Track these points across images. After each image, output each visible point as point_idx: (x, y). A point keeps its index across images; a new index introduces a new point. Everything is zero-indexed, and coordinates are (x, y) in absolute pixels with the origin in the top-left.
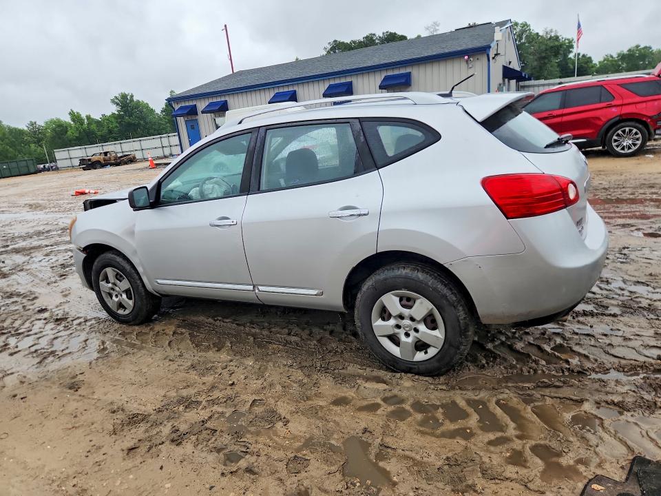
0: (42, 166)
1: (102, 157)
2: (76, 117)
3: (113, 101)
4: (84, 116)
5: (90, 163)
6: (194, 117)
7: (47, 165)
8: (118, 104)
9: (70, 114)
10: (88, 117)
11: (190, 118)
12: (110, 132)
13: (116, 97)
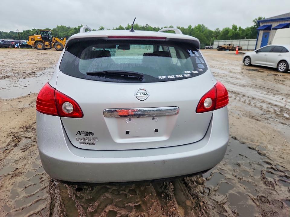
0: (208, 47)
1: (228, 46)
2: (235, 28)
3: (254, 21)
4: (238, 27)
5: (221, 48)
6: (268, 31)
7: (210, 47)
8: (255, 22)
9: (233, 26)
10: (240, 28)
11: (266, 31)
12: (247, 35)
13: (256, 19)
